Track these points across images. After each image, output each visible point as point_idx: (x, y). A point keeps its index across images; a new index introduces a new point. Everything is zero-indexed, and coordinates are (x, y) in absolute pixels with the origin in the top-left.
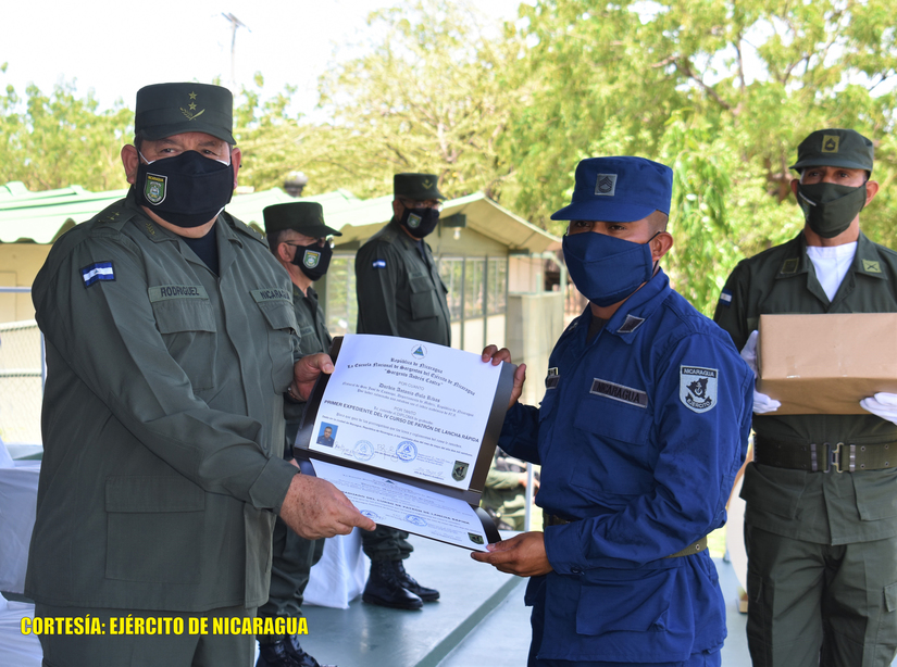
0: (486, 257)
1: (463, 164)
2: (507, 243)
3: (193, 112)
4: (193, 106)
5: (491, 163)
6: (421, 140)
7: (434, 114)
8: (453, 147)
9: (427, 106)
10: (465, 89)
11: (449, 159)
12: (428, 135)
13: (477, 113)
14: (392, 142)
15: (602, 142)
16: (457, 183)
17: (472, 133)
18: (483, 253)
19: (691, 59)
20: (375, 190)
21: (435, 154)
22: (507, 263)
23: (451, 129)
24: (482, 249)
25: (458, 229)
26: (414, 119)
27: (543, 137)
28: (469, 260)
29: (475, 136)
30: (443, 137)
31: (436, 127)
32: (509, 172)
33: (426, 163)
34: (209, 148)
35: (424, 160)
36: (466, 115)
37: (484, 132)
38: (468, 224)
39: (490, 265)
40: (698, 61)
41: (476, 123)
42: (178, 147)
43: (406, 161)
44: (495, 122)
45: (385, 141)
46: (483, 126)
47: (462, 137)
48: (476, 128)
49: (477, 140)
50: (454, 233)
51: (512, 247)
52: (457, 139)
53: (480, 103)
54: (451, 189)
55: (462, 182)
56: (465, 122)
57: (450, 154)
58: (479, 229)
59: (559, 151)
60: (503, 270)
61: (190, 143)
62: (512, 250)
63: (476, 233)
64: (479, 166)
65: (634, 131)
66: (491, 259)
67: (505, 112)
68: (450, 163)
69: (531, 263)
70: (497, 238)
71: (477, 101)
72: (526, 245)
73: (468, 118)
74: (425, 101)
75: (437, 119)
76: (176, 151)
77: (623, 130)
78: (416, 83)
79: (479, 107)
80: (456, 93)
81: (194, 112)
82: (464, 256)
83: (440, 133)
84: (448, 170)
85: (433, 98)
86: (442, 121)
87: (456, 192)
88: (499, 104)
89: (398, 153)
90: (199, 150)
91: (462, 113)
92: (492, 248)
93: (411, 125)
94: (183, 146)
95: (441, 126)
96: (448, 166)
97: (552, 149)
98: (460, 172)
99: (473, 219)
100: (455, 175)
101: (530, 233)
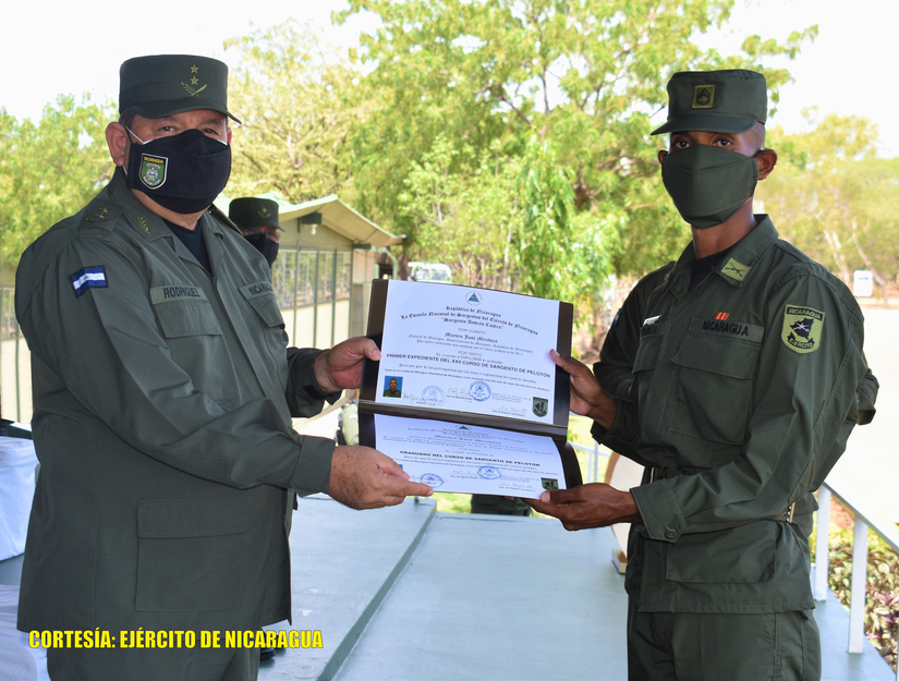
0: (336, 251)
1: (308, 170)
2: (353, 238)
3: (195, 88)
4: (194, 81)
5: (331, 170)
6: (272, 149)
7: (283, 127)
8: (300, 155)
9: (278, 120)
10: (311, 106)
11: (296, 166)
12: (279, 146)
13: (320, 127)
14: (247, 150)
15: (432, 154)
16: (302, 186)
17: (316, 145)
18: (333, 247)
19: (504, 86)
20: (233, 191)
21: (285, 162)
22: (352, 255)
23: (298, 140)
24: (334, 243)
25: (314, 226)
26: (267, 131)
27: (378, 149)
28: (321, 252)
29: (319, 147)
30: (292, 148)
31: (285, 138)
32: (347, 178)
33: (276, 169)
34: (211, 126)
35: (274, 167)
36: (311, 128)
37: (328, 143)
38: (323, 222)
39: (338, 257)
40: (509, 88)
41: (320, 136)
42: (178, 126)
43: (259, 167)
44: (336, 136)
45: (242, 149)
46: (326, 138)
47: (308, 148)
48: (319, 140)
49: (319, 150)
50: (311, 229)
51: (356, 242)
52: (304, 148)
53: (324, 118)
54: (298, 192)
55: (307, 186)
56: (310, 134)
57: (297, 162)
58: (330, 227)
59: (393, 162)
60: (349, 262)
61: (191, 121)
62: (355, 245)
63: (327, 229)
64: (321, 173)
65: (459, 146)
66: (339, 252)
67: (344, 127)
68: (297, 169)
69: (366, 256)
70: (344, 234)
71: (320, 116)
72: (369, 241)
73: (312, 131)
74: (276, 116)
75: (286, 132)
76: (176, 129)
77: (451, 144)
78: (269, 100)
79: (322, 122)
80: (303, 110)
81: (197, 87)
82: (318, 249)
83: (288, 143)
84: (296, 176)
85: (283, 112)
86: (290, 133)
87: (302, 195)
88: (339, 120)
89: (252, 160)
90: (201, 128)
91: (308, 126)
92: (339, 243)
93: (263, 136)
94: (184, 124)
95: (289, 138)
96: (296, 172)
97: (387, 160)
98: (306, 177)
99: (327, 218)
100: (301, 180)
101: (372, 231)
